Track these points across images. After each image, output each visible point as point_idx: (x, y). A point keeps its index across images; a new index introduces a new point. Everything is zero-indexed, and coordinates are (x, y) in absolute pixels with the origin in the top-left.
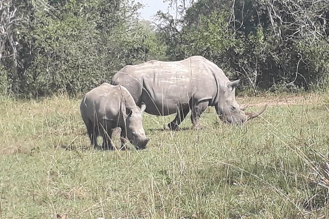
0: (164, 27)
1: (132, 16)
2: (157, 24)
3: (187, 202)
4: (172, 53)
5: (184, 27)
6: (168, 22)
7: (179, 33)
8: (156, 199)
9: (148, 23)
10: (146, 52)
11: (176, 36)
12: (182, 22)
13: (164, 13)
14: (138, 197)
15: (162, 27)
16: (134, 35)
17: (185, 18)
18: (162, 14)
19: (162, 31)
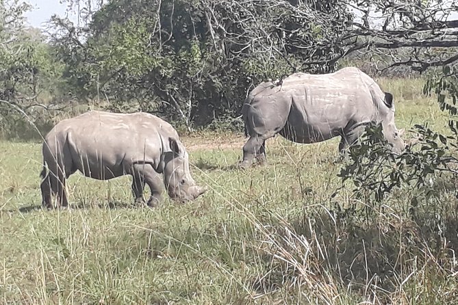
0: (60, 37)
1: (16, 21)
2: (52, 33)
3: (92, 282)
4: (72, 74)
5: (89, 39)
6: (67, 31)
7: (82, 46)
8: (48, 278)
10: (35, 73)
11: (78, 51)
12: (87, 31)
13: (61, 18)
14: (21, 275)
15: (59, 37)
16: (18, 48)
17: (91, 25)
18: (59, 19)
19: (57, 44)
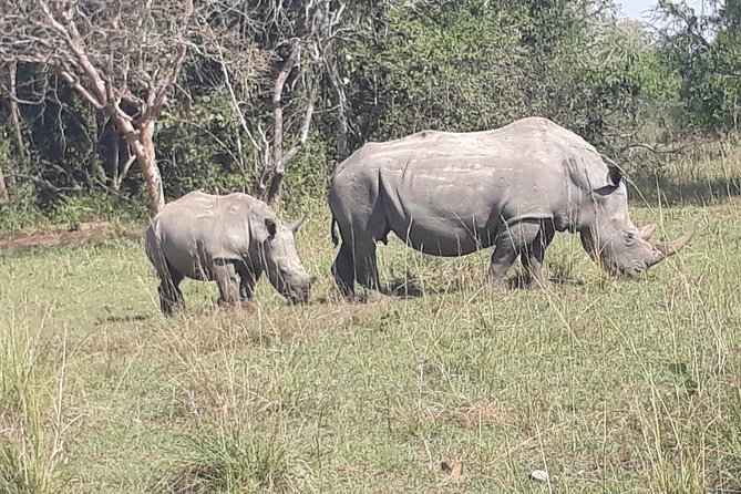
9: (637, 26)
